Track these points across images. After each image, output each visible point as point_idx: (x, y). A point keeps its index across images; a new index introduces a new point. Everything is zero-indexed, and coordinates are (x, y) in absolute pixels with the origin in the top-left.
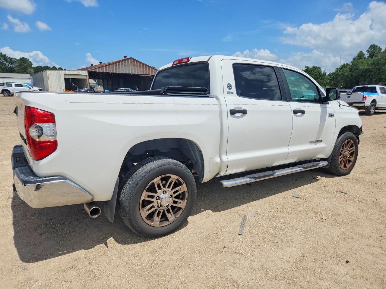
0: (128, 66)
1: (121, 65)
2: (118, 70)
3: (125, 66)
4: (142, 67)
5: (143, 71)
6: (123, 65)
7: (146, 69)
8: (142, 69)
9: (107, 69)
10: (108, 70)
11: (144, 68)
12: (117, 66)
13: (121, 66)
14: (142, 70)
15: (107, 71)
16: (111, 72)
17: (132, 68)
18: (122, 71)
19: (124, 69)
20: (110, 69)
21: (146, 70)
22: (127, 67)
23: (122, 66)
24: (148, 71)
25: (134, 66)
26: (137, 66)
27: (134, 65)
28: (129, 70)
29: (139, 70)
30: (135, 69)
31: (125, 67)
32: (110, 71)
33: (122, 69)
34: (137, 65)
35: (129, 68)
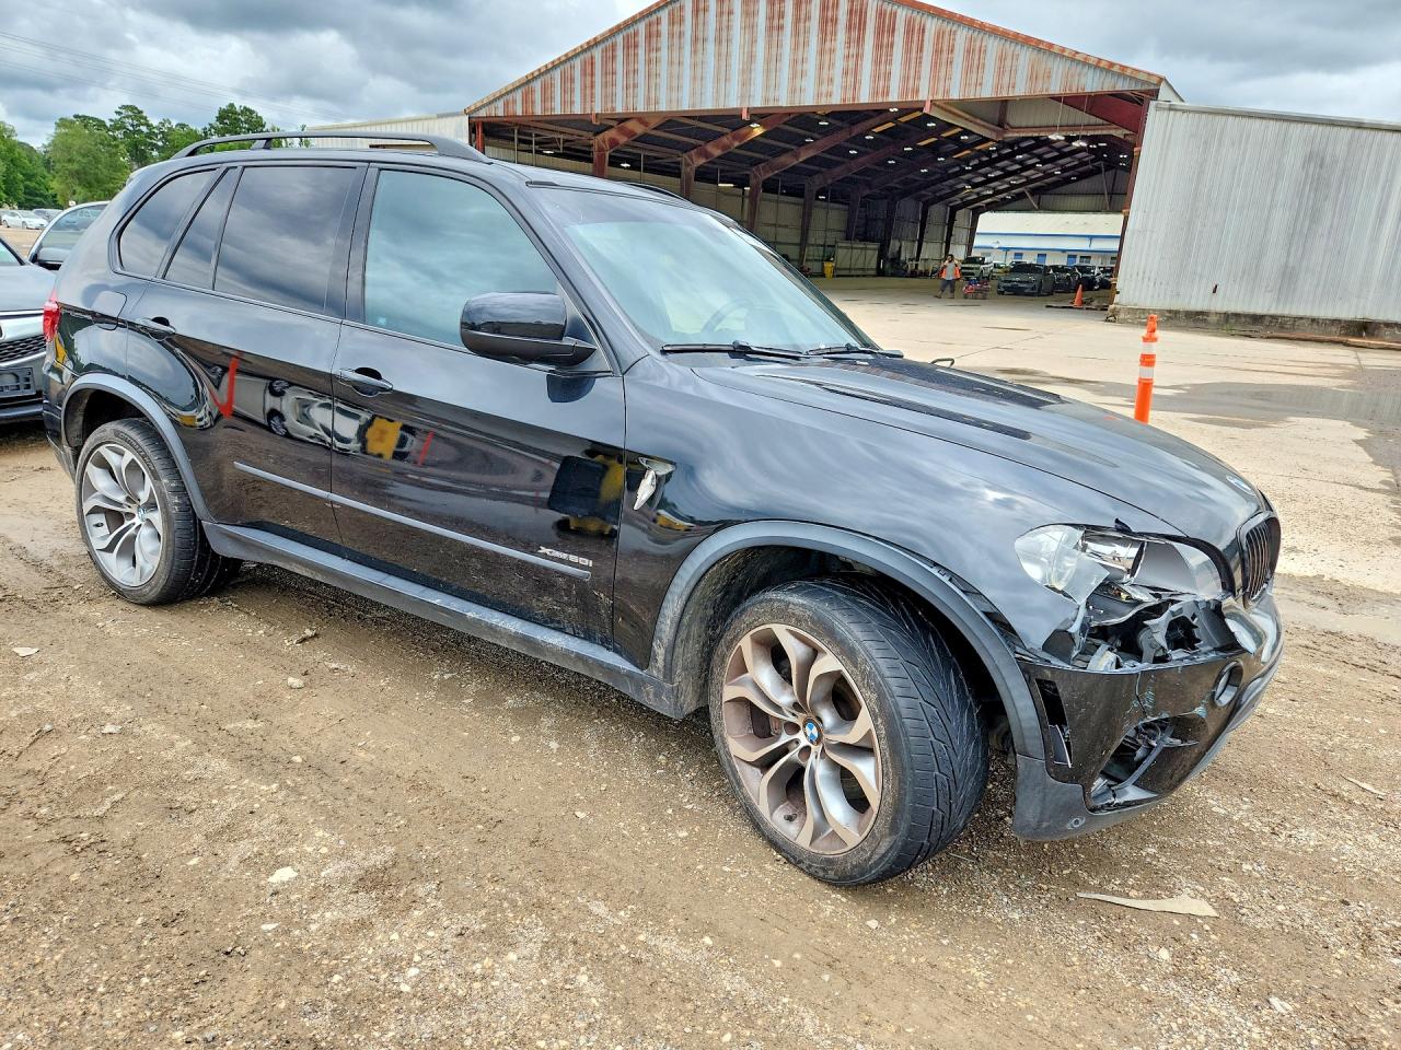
0: (719, 41)
1: (671, 35)
2: (641, 91)
3: (695, 40)
4: (841, 35)
5: (853, 73)
6: (681, 35)
7: (878, 46)
8: (840, 50)
9: (572, 90)
10: (577, 97)
11: (860, 41)
12: (641, 51)
13: (664, 53)
14: (839, 64)
15: (572, 103)
16: (598, 110)
17: (751, 57)
18: (670, 88)
19: (687, 72)
20: (592, 87)
21: (877, 62)
22: (711, 47)
23: (670, 47)
24: (896, 69)
25: (774, 27)
26: (796, 33)
27: (770, 18)
28: (722, 76)
29: (811, 66)
30: (773, 60)
31: (695, 52)
32: (592, 97)
33: (671, 76)
34: (797, 20)
35: (723, 58)
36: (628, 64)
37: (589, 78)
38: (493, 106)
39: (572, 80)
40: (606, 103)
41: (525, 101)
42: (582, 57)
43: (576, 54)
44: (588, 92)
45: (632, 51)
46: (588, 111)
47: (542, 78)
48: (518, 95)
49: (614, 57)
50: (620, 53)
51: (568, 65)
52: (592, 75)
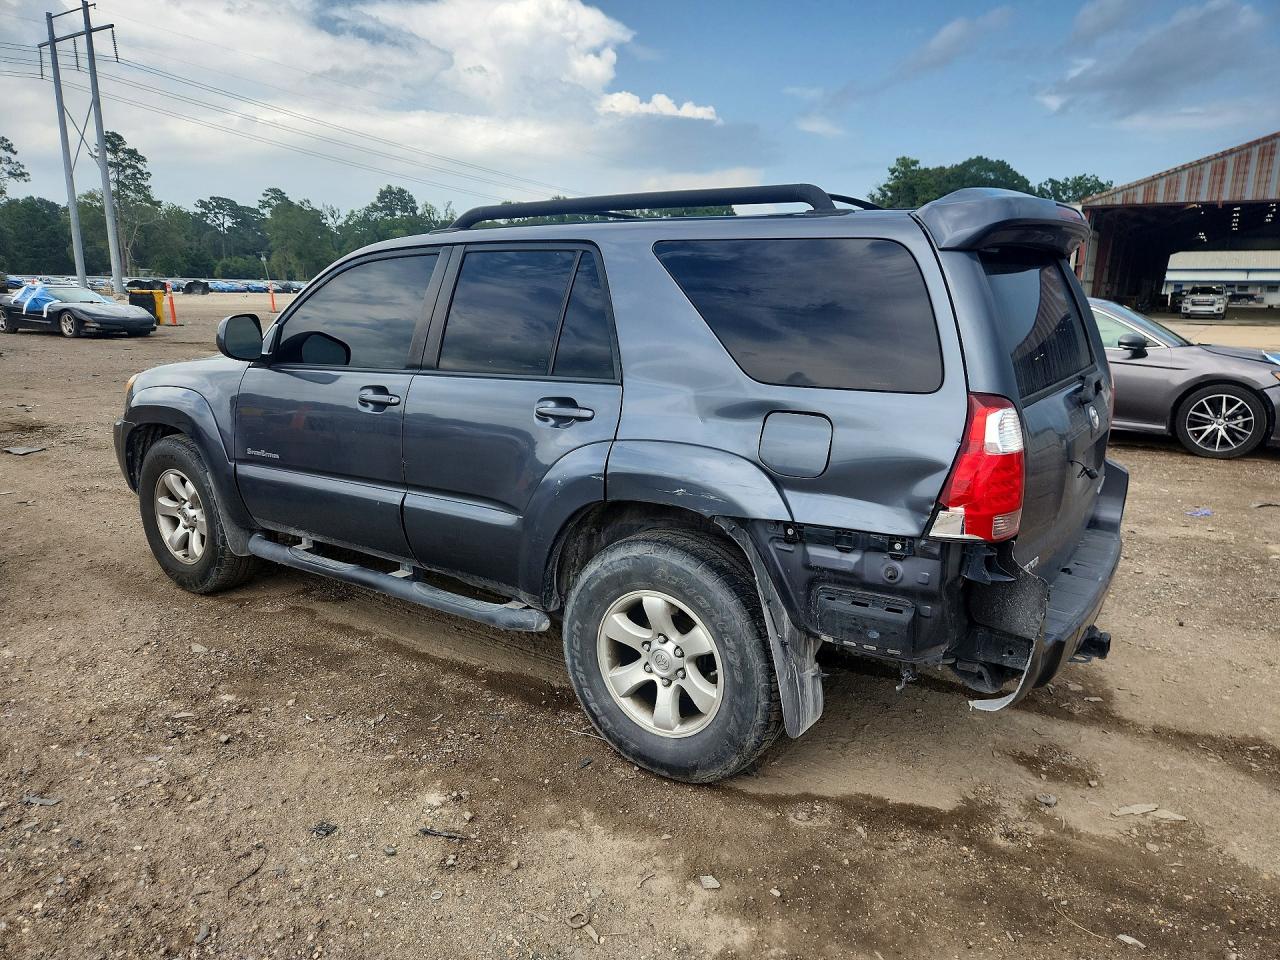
2: (1273, 185)
9: (1200, 185)
10: (1204, 190)
15: (1198, 193)
16: (1225, 198)
20: (1221, 182)
32: (1220, 189)
36: (1261, 166)
37: (1218, 177)
38: (1111, 198)
39: (1200, 178)
40: (1235, 193)
41: (1146, 193)
42: (1214, 162)
43: (1208, 160)
44: (1217, 186)
45: (1267, 158)
46: (1215, 199)
47: (1168, 177)
48: (1141, 190)
49: (1247, 162)
50: (1254, 160)
51: (1198, 167)
52: (1223, 174)
